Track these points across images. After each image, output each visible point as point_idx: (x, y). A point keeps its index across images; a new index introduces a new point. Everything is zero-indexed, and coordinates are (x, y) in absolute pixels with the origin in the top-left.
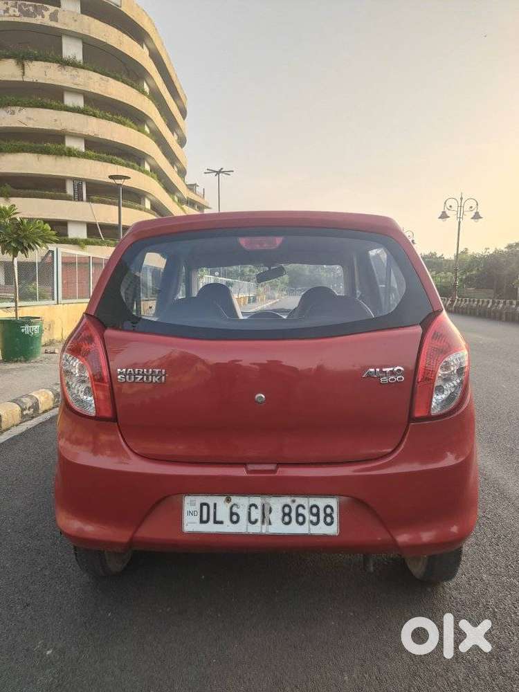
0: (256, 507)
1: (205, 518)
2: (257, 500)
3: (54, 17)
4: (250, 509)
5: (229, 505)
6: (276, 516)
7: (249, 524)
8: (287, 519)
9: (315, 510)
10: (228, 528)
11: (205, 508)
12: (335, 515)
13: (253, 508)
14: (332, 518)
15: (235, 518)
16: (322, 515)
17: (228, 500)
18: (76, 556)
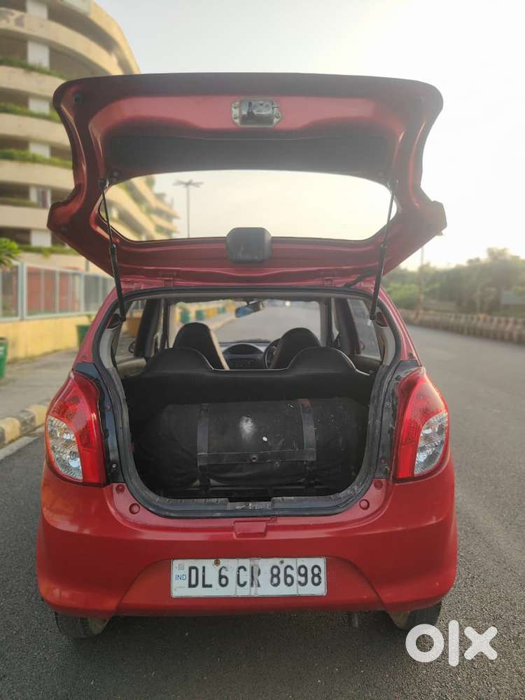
0: (245, 569)
1: (193, 582)
2: (246, 563)
3: (19, 22)
4: (239, 572)
5: (218, 568)
6: (264, 578)
7: (238, 587)
8: (275, 580)
9: (303, 571)
10: (217, 591)
11: (194, 572)
12: (323, 575)
13: (242, 570)
14: (320, 578)
15: (224, 581)
16: (310, 575)
17: (217, 563)
18: (57, 620)
